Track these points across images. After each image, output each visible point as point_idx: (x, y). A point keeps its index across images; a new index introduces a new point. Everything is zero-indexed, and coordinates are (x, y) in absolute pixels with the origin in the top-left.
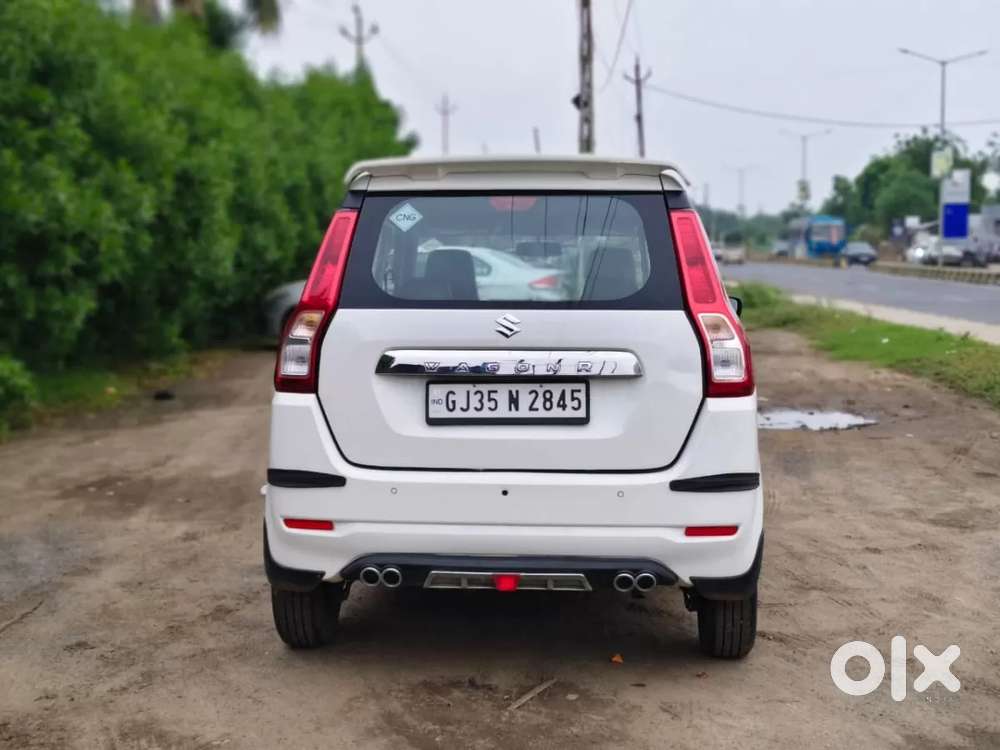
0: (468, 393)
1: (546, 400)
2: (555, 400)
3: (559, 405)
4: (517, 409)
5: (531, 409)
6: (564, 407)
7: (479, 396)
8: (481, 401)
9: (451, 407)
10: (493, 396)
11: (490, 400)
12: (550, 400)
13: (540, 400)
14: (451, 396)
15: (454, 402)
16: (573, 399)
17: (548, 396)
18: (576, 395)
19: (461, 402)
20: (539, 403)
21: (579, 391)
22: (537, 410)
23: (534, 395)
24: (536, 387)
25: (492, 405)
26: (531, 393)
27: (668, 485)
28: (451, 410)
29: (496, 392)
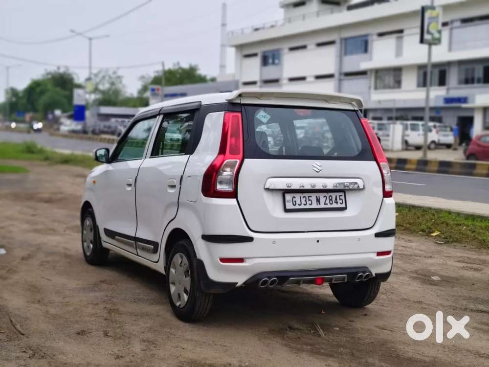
0: (300, 197)
1: (330, 200)
2: (334, 200)
3: (335, 202)
4: (320, 204)
5: (325, 204)
6: (337, 203)
7: (305, 199)
8: (306, 201)
9: (294, 204)
10: (310, 198)
11: (309, 200)
12: (331, 200)
13: (328, 200)
14: (294, 199)
15: (295, 201)
16: (340, 199)
17: (331, 198)
18: (341, 197)
19: (298, 202)
20: (328, 202)
21: (342, 196)
22: (327, 204)
23: (325, 198)
24: (325, 194)
25: (310, 202)
26: (324, 197)
27: (374, 236)
28: (295, 205)
29: (311, 197)
